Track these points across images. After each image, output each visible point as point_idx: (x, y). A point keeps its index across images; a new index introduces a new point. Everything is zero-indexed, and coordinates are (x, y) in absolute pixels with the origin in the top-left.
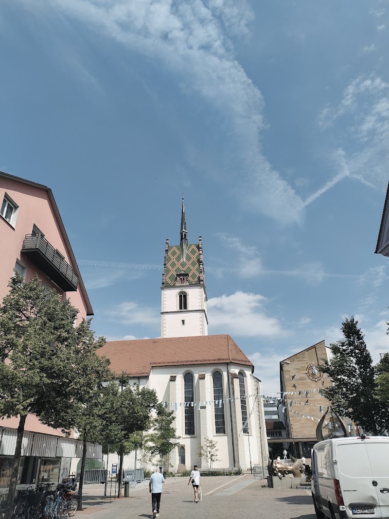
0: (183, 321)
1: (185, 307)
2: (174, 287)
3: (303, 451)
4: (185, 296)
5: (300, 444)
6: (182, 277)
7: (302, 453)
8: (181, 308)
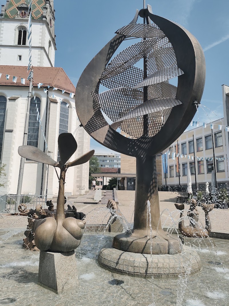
0: (20, 57)
1: (24, 43)
2: (14, 20)
3: (127, 184)
4: (25, 32)
5: (126, 179)
6: (23, 11)
7: (126, 186)
8: (19, 43)
